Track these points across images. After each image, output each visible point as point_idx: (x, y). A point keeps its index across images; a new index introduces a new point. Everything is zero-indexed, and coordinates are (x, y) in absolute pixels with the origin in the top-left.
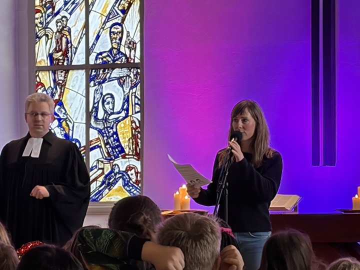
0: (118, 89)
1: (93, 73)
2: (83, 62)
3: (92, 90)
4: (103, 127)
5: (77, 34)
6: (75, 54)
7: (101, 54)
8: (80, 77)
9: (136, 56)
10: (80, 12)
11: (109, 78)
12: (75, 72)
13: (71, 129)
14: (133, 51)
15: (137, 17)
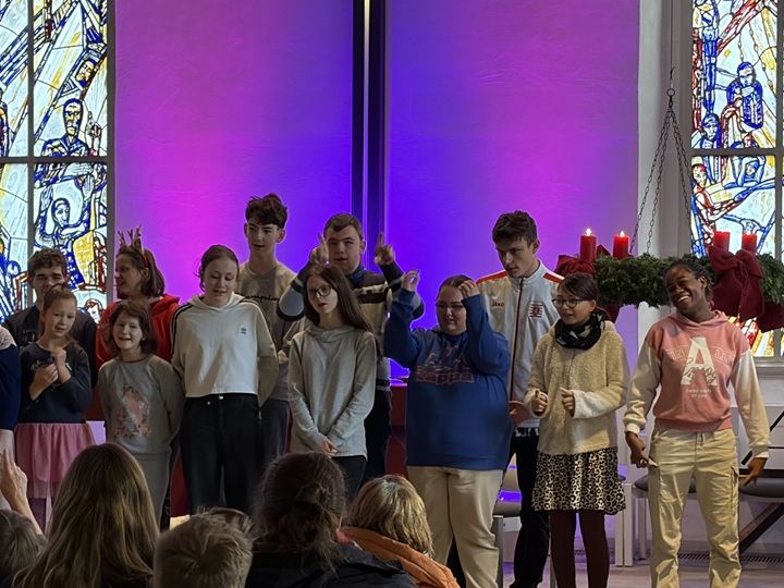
0: (76, 193)
1: (39, 169)
2: (24, 153)
3: (37, 193)
4: (53, 245)
5: (15, 113)
6: (13, 141)
7: (50, 142)
8: (19, 175)
9: (102, 147)
10: (21, 82)
11: (62, 176)
12: (13, 166)
13: (7, 246)
14: (96, 140)
15: (103, 92)
